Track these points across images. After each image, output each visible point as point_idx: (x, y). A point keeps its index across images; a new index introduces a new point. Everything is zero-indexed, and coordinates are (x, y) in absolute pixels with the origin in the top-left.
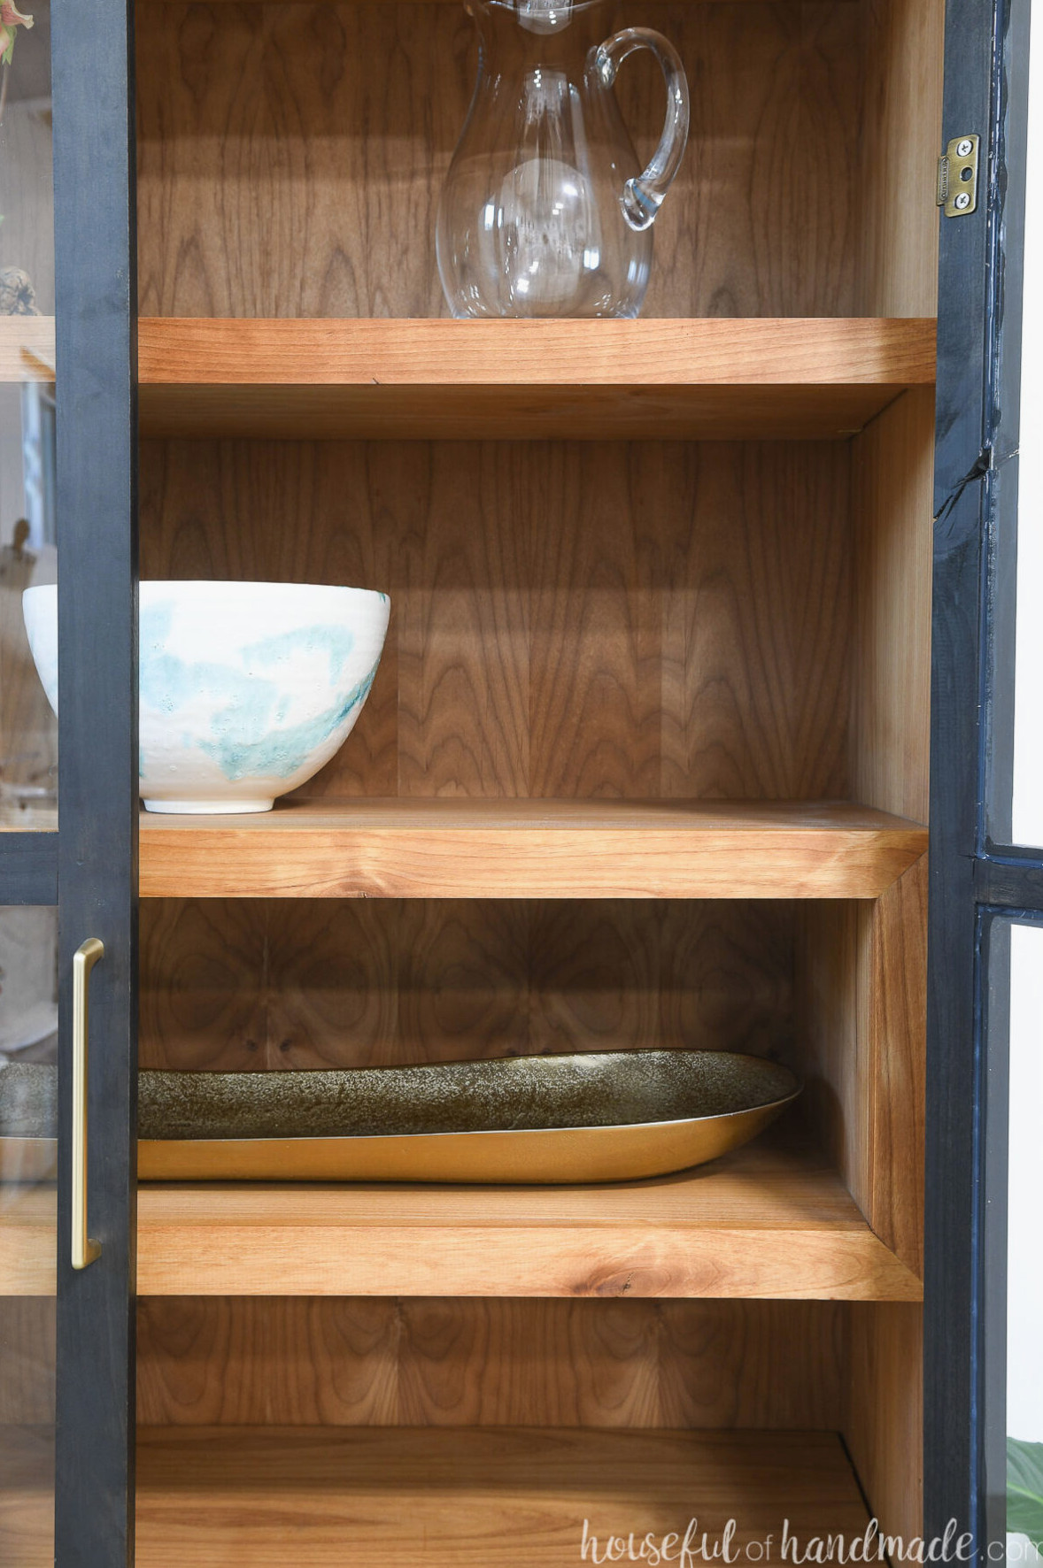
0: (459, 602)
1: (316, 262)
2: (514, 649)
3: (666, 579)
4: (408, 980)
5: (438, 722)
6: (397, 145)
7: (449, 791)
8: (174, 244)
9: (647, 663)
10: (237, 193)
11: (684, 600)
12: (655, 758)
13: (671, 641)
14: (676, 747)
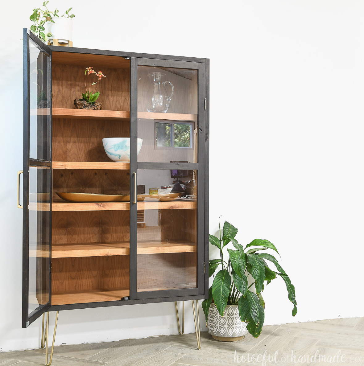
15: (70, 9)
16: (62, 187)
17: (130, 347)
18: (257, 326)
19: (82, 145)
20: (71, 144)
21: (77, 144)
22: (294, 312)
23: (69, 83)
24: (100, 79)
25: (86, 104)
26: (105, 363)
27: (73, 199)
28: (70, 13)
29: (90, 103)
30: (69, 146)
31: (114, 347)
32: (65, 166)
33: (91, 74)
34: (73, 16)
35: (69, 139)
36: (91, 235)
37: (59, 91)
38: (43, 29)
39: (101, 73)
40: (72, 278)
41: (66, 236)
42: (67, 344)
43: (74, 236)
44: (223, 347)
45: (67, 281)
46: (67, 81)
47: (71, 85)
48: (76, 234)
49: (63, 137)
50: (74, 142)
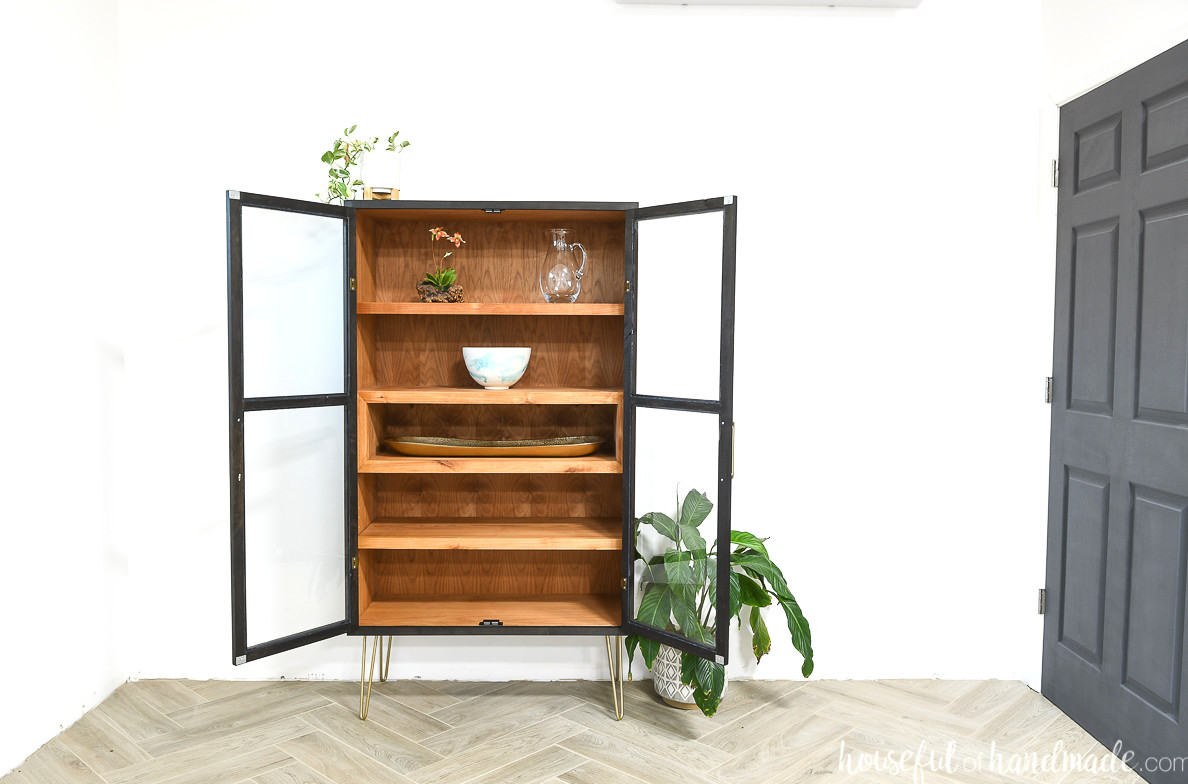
0: (543, 346)
1: (514, 275)
2: (555, 355)
3: (586, 341)
4: (532, 424)
5: (539, 370)
6: (530, 251)
7: (541, 385)
8: (484, 271)
9: (583, 358)
10: (497, 261)
11: (590, 346)
12: (584, 378)
13: (587, 354)
14: (589, 376)
15: (396, 134)
16: (412, 425)
17: (516, 697)
18: (706, 697)
19: (445, 355)
20: (427, 353)
21: (436, 353)
22: (807, 669)
23: (423, 251)
24: (458, 246)
25: (433, 290)
26: (449, 728)
27: (407, 451)
28: (398, 141)
29: (440, 288)
30: (423, 358)
31: (488, 694)
32: (386, 398)
33: (441, 238)
34: (406, 144)
35: (423, 345)
36: (460, 505)
37: (407, 265)
38: (347, 173)
39: (460, 237)
40: (429, 574)
41: (419, 505)
42: (423, 679)
43: (432, 505)
44: (665, 721)
45: (422, 578)
46: (420, 247)
47: (426, 254)
48: (435, 502)
49: (413, 341)
50: (432, 350)
